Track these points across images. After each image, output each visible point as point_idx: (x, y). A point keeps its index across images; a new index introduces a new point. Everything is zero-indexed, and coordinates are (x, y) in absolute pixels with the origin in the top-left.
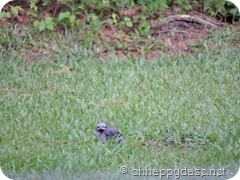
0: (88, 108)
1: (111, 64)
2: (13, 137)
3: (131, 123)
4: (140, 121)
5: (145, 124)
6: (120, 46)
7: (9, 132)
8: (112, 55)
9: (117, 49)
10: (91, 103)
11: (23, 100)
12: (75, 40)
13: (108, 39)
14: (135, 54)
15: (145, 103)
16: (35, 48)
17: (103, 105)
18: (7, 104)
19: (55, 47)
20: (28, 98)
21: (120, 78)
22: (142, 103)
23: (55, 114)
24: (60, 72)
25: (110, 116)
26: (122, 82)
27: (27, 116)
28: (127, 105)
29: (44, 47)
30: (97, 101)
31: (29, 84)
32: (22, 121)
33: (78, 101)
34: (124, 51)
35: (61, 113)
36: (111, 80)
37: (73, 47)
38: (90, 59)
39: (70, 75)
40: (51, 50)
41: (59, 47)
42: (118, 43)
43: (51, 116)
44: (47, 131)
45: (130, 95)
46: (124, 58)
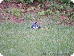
0: (52, 42)
1: (62, 27)
3: (66, 48)
4: (69, 48)
5: (70, 49)
6: (66, 22)
7: (26, 49)
8: (63, 24)
9: (65, 23)
10: (54, 40)
11: (32, 38)
12: (51, 19)
13: (62, 19)
14: (70, 25)
15: (71, 42)
16: (38, 21)
17: (57, 41)
18: (27, 39)
19: (44, 21)
20: (33, 38)
21: (64, 32)
22: (70, 41)
24: (45, 29)
25: (59, 45)
26: (65, 34)
27: (32, 44)
28: (65, 42)
29: (41, 21)
30: (56, 40)
31: (34, 33)
32: (30, 45)
33: (49, 39)
34: (67, 23)
35: (43, 43)
36: (61, 33)
37: (50, 21)
38: (55, 26)
39: (48, 30)
40: (43, 22)
41: (46, 21)
42: (65, 20)
43: (40, 44)
44: (38, 49)
45: (67, 39)
46: (66, 26)
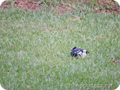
0: (87, 40)
1: (103, 16)
2: (45, 54)
3: (108, 50)
4: (113, 49)
5: (116, 51)
6: (108, 7)
7: (43, 51)
8: (104, 12)
9: (107, 9)
10: (88, 38)
11: (53, 34)
12: (85, 3)
13: (102, 3)
14: (115, 12)
15: (117, 39)
16: (64, 6)
17: (94, 39)
18: (45, 36)
19: (74, 6)
20: (56, 34)
21: (106, 25)
22: (116, 39)
23: (69, 43)
24: (75, 19)
25: (98, 46)
26: (107, 27)
27: (54, 43)
28: (107, 40)
29: (68, 6)
30: (92, 37)
31: (58, 26)
32: (51, 45)
33: (82, 36)
34: (110, 10)
35: (72, 42)
36: (101, 26)
37: (83, 7)
38: (92, 14)
39: (80, 21)
40: (72, 7)
41: (76, 6)
42: (107, 5)
43: (67, 44)
44: (63, 52)
45: (110, 35)
46: (110, 14)
